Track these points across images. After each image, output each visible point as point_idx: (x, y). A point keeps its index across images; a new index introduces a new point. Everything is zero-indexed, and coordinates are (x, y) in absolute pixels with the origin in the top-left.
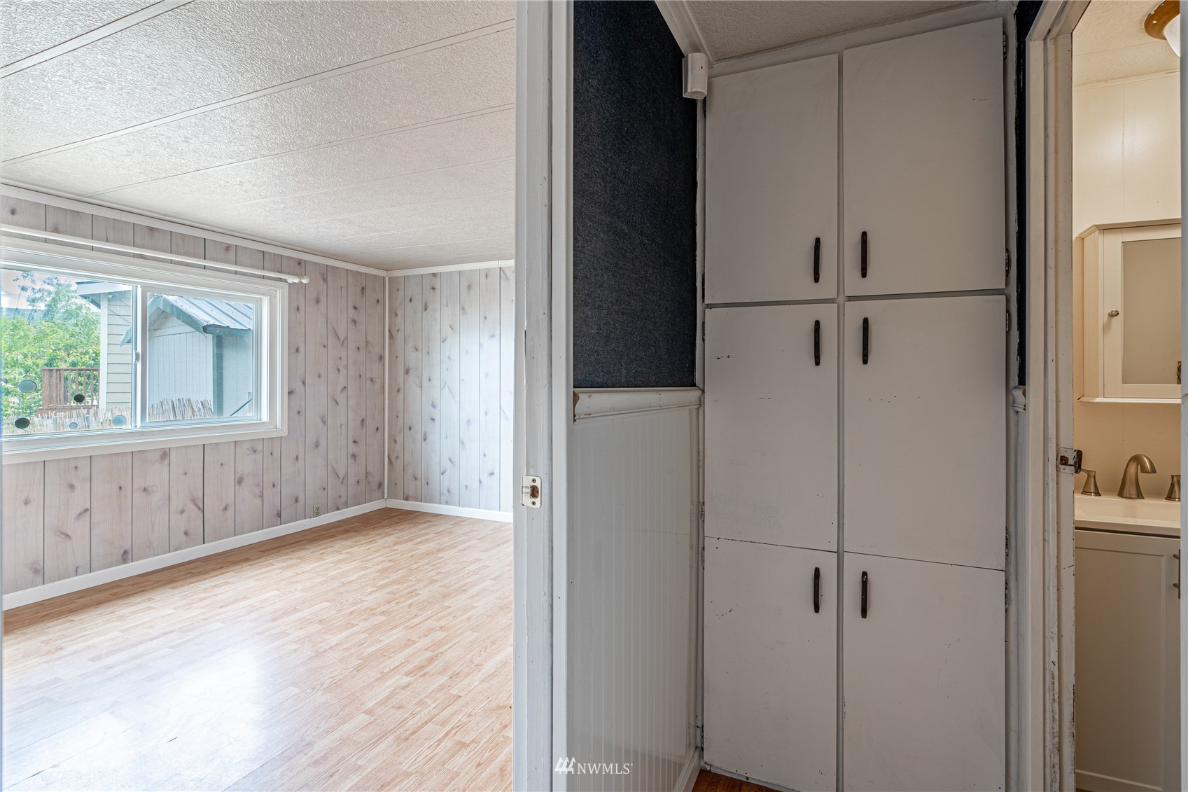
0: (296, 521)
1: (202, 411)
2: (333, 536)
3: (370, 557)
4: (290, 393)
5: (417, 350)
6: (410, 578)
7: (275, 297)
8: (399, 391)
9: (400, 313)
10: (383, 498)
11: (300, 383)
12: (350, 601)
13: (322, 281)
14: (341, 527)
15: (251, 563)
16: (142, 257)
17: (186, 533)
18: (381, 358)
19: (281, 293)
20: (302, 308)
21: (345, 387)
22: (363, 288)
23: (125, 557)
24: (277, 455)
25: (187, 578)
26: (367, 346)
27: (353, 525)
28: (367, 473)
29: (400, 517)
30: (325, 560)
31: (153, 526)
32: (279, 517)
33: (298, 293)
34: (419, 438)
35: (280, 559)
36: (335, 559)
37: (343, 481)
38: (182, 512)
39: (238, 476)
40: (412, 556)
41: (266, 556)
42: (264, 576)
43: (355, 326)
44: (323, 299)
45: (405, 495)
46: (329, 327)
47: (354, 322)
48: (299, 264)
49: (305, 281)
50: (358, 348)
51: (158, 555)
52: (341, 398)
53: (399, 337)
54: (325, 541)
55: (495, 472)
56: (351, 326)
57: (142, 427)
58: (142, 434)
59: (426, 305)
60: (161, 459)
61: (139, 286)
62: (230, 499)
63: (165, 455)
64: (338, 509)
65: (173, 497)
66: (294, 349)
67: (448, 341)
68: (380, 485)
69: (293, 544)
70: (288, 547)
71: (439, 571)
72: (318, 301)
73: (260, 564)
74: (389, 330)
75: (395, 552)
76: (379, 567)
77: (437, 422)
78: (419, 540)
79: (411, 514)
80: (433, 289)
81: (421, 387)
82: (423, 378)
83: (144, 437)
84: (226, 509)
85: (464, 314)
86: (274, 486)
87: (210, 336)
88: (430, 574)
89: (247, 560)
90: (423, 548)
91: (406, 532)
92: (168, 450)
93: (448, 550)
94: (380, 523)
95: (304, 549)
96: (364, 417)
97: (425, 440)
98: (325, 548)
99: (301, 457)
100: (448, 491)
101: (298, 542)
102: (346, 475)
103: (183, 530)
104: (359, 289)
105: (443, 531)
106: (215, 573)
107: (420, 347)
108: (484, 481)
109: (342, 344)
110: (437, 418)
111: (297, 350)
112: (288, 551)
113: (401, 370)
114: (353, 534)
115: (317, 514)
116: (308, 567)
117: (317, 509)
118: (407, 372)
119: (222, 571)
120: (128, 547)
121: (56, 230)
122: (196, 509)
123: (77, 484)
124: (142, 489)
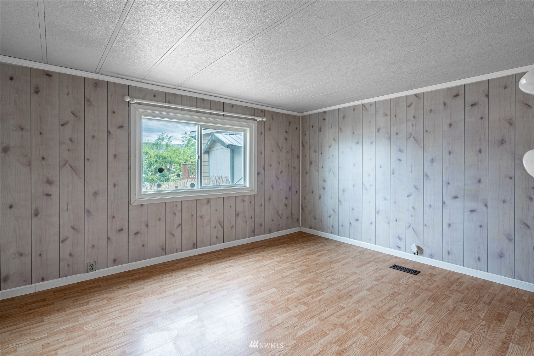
0: (261, 235)
1: (226, 181)
2: (277, 245)
3: (295, 261)
4: (258, 174)
5: (316, 152)
6: (317, 280)
7: (252, 128)
8: (307, 173)
9: (307, 134)
10: (299, 226)
11: (262, 169)
12: (287, 290)
13: (272, 120)
14: (281, 240)
15: (242, 256)
17: (217, 237)
18: (298, 157)
19: (254, 126)
20: (263, 133)
21: (282, 171)
22: (290, 122)
23: (194, 246)
24: (253, 203)
25: (216, 260)
26: (292, 150)
27: (286, 240)
28: (292, 214)
29: (308, 238)
30: (273, 259)
31: (204, 233)
32: (253, 233)
33: (261, 125)
34: (317, 197)
35: (254, 255)
36: (278, 259)
37: (281, 217)
38: (215, 227)
39: (237, 212)
40: (317, 264)
41: (248, 252)
42: (247, 265)
43: (286, 141)
44: (272, 128)
45: (310, 226)
46: (275, 142)
47: (286, 139)
48: (262, 112)
49: (264, 120)
50: (288, 152)
51: (206, 246)
52: (280, 176)
53: (307, 146)
54: (274, 248)
55: (359, 219)
56: (284, 141)
57: (200, 188)
58: (200, 192)
59: (320, 128)
60: (207, 203)
61: (199, 126)
62: (234, 223)
63: (208, 201)
64: (279, 231)
65: (212, 220)
66: (260, 153)
67: (332, 147)
68: (298, 220)
69: (259, 247)
70: (257, 248)
71: (333, 277)
72: (270, 129)
73: (245, 257)
74: (302, 143)
75: (307, 260)
76: (300, 269)
77: (326, 190)
78: (319, 254)
79: (313, 236)
80: (324, 120)
81: (318, 171)
82: (319, 167)
83: (201, 193)
84: (232, 227)
85: (341, 132)
86: (252, 218)
87: (229, 149)
88: (328, 278)
89: (240, 253)
90: (322, 259)
91: (312, 248)
92: (210, 199)
93: (336, 263)
94: (298, 240)
95: (264, 251)
96: (290, 186)
97: (320, 199)
98: (273, 252)
99: (263, 204)
100: (332, 227)
101: (261, 246)
102: (282, 214)
103: (215, 236)
104: (288, 123)
105: (331, 249)
106: (227, 259)
107: (317, 151)
108: (352, 224)
109: (281, 150)
110: (326, 188)
111: (261, 153)
112: (257, 251)
113: (308, 163)
114: (286, 245)
115: (270, 232)
116: (266, 263)
117: (270, 230)
118: (311, 163)
119: (230, 258)
120: (195, 242)
121: (169, 102)
122: (220, 226)
123: (177, 213)
124: (200, 217)
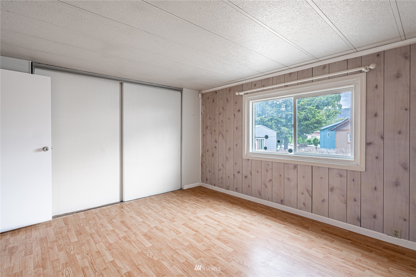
4: (368, 144)
11: (378, 138)
16: (287, 86)
17: (304, 204)
20: (380, 85)
23: (282, 202)
31: (291, 195)
32: (359, 221)
38: (303, 194)
39: (330, 187)
48: (378, 55)
49: (372, 67)
51: (292, 207)
60: (294, 168)
62: (326, 197)
63: (295, 167)
65: (299, 185)
66: (373, 115)
83: (289, 158)
84: (323, 201)
86: (355, 200)
92: (297, 165)
103: (303, 202)
120: (283, 199)
121: (264, 86)
122: (308, 195)
123: (269, 170)
124: (287, 178)
